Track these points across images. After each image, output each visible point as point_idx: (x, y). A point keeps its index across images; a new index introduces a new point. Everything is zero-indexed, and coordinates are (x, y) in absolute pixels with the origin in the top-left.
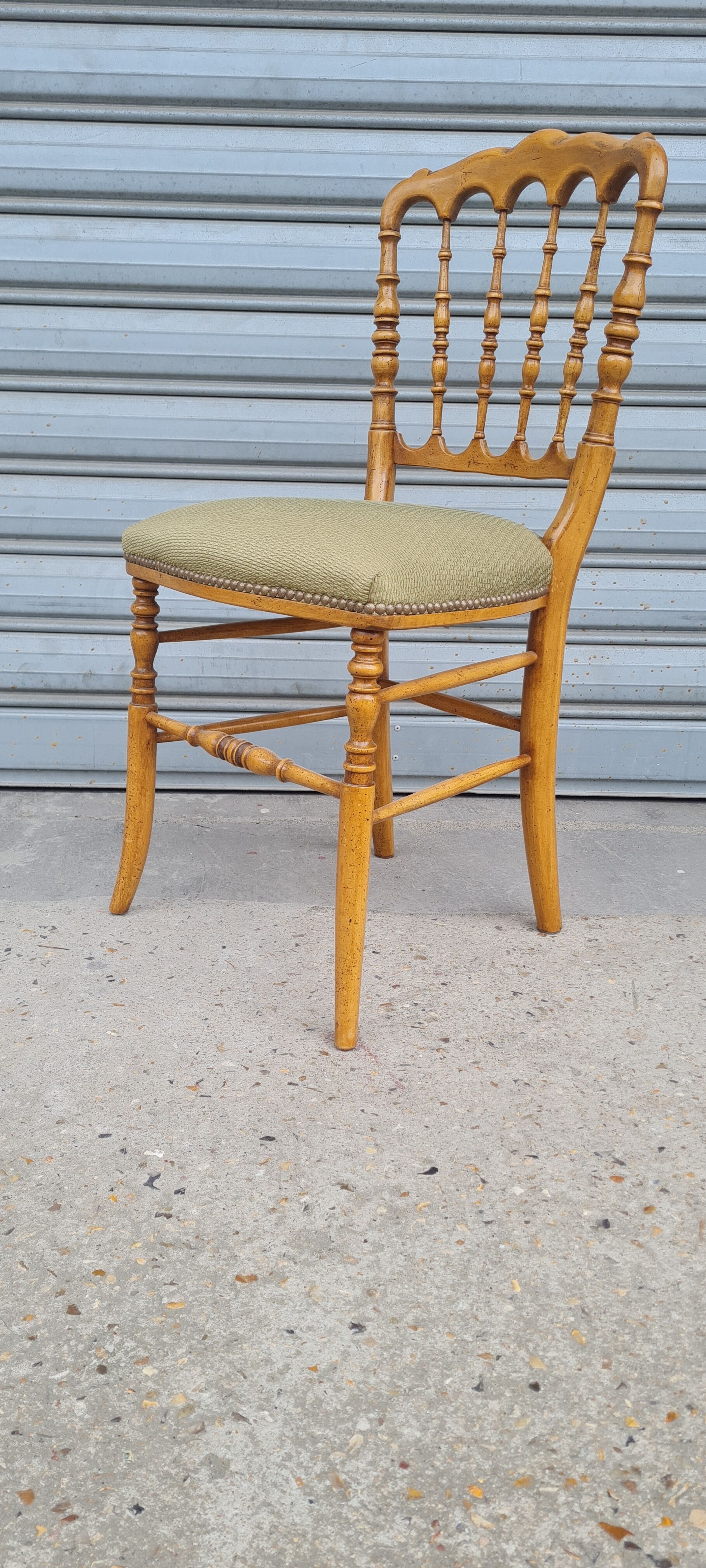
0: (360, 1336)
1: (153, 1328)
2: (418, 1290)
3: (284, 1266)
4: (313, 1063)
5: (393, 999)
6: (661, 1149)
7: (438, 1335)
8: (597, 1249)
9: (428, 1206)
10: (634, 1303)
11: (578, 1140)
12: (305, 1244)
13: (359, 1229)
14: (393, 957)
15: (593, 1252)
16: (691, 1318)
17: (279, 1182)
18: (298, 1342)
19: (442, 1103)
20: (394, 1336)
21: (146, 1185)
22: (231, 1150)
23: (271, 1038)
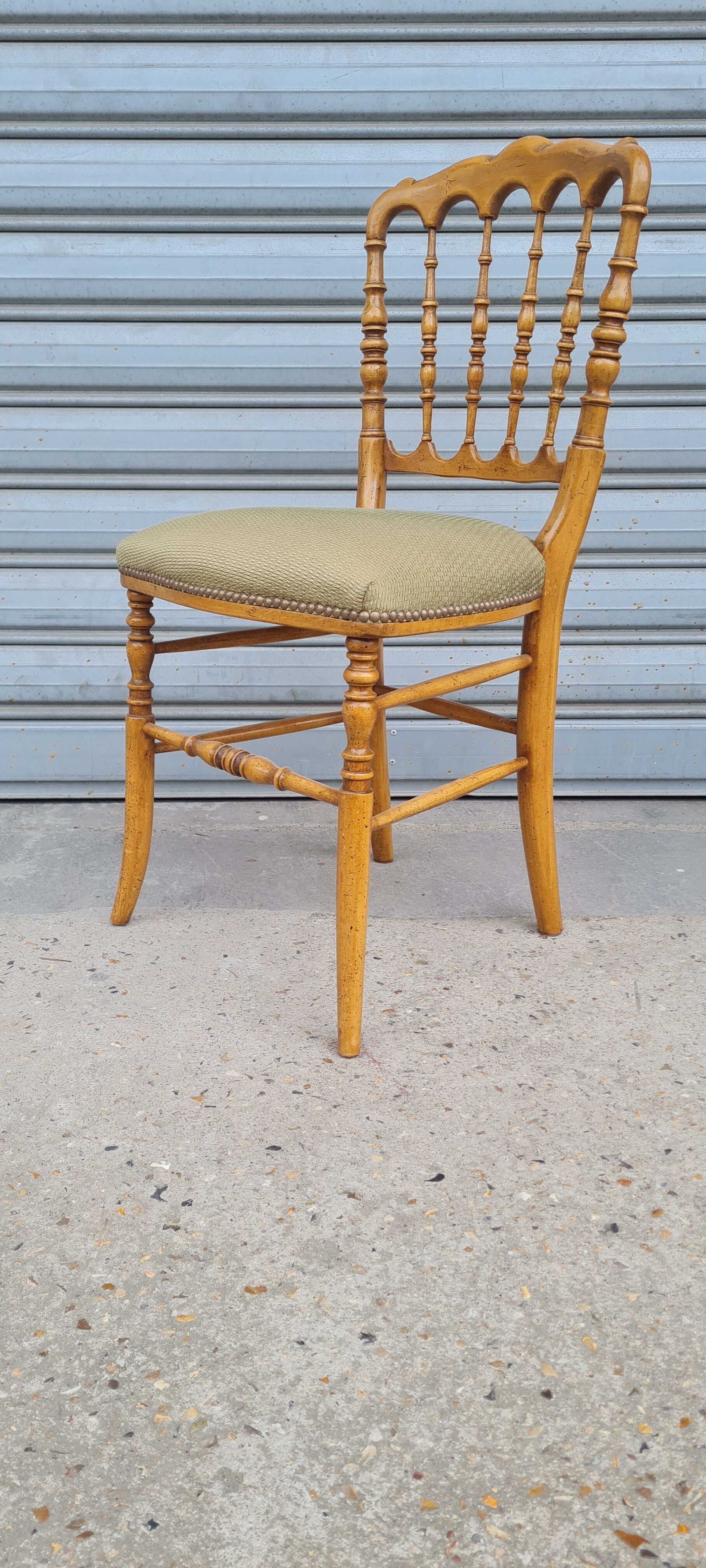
0: (370, 1346)
1: (163, 1342)
2: (427, 1299)
3: (293, 1277)
4: (317, 1071)
5: (396, 1005)
6: (668, 1151)
7: (449, 1344)
8: (606, 1254)
9: (436, 1213)
10: (644, 1308)
11: (584, 1144)
12: (314, 1254)
13: (367, 1238)
14: (395, 962)
15: (602, 1257)
16: (702, 1322)
17: (286, 1192)
18: (309, 1353)
19: (448, 1109)
20: (404, 1345)
21: (153, 1197)
22: (238, 1160)
23: (274, 1047)
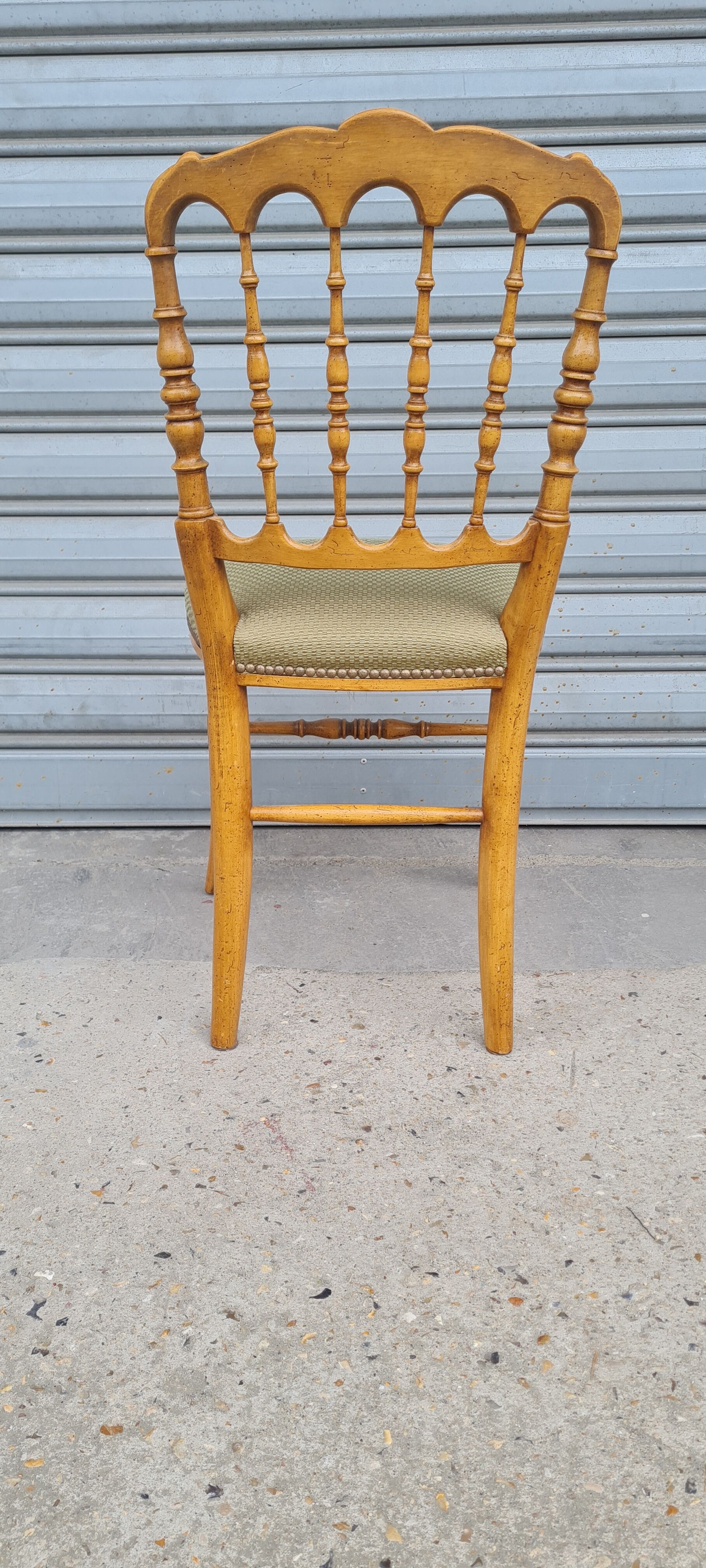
0: (216, 1502)
1: (7, 1491)
2: (285, 1443)
3: (152, 1414)
4: (226, 1160)
5: (323, 1077)
6: (569, 1262)
7: (297, 1500)
8: (481, 1390)
9: (314, 1337)
10: (508, 1457)
11: (484, 1254)
12: (179, 1387)
13: (237, 1368)
14: (331, 1026)
15: (476, 1394)
16: (564, 1476)
17: (165, 1310)
18: (151, 1509)
19: (351, 1208)
20: (251, 1501)
21: (29, 1314)
22: (123, 1270)
23: (188, 1129)
